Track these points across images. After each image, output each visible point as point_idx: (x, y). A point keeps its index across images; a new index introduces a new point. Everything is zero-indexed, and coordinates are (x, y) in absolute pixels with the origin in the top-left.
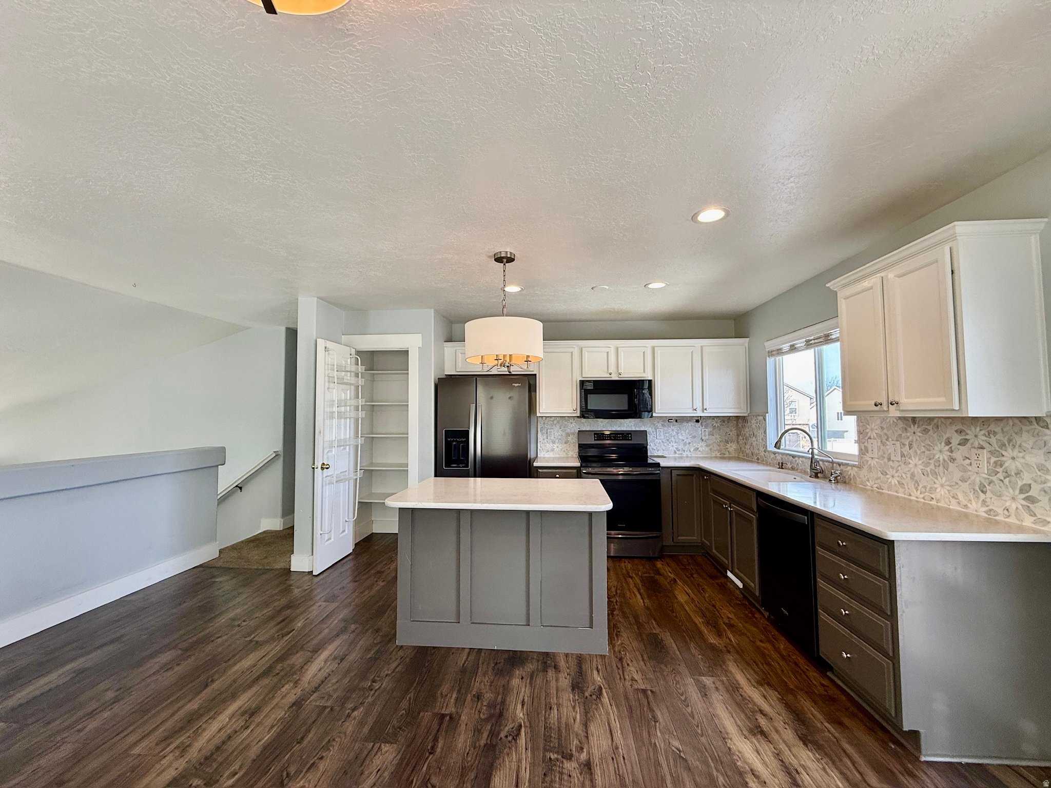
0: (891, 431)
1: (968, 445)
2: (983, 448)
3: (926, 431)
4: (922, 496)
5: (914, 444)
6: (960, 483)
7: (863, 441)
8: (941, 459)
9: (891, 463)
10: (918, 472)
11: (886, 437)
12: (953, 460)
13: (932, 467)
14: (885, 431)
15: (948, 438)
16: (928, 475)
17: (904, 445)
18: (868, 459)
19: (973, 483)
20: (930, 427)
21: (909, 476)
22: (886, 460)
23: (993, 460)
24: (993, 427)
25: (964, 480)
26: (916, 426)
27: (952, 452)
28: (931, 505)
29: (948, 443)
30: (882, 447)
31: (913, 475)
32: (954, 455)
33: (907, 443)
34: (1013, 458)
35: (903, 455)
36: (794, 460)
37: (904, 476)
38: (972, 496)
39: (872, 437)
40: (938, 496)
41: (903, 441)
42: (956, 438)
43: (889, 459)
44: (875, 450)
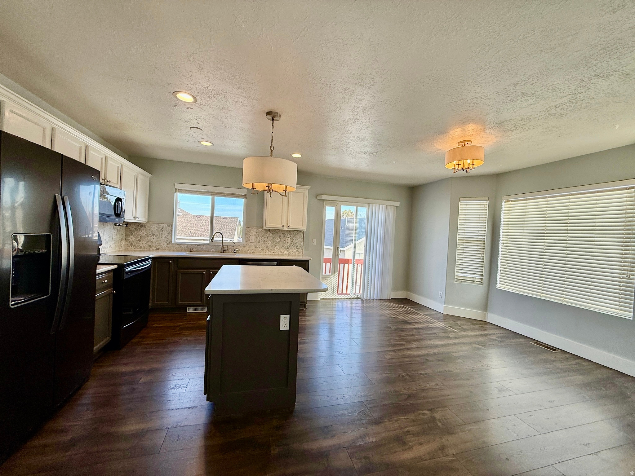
0: (260, 234)
1: (285, 237)
2: (289, 238)
3: (273, 234)
4: (270, 252)
5: (269, 237)
6: (282, 247)
7: (247, 237)
8: (277, 241)
9: (259, 244)
10: (269, 246)
11: (258, 235)
12: (281, 241)
13: (274, 244)
14: (258, 233)
15: (280, 236)
16: (273, 246)
17: (265, 238)
18: (249, 243)
19: (286, 247)
20: (275, 233)
21: (266, 247)
22: (257, 243)
23: (291, 240)
24: (292, 233)
25: (283, 246)
26: (270, 232)
27: (281, 239)
28: (273, 254)
29: (280, 237)
30: (256, 239)
31: (267, 247)
32: (281, 240)
33: (266, 237)
34: (295, 240)
35: (264, 241)
36: (199, 247)
37: (264, 247)
38: (285, 250)
39: (252, 235)
40: (275, 251)
41: (265, 237)
42: (282, 236)
43: (259, 242)
44: (253, 240)
